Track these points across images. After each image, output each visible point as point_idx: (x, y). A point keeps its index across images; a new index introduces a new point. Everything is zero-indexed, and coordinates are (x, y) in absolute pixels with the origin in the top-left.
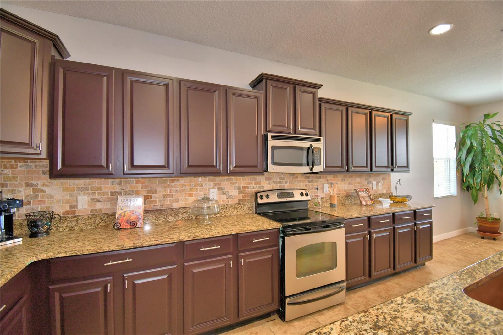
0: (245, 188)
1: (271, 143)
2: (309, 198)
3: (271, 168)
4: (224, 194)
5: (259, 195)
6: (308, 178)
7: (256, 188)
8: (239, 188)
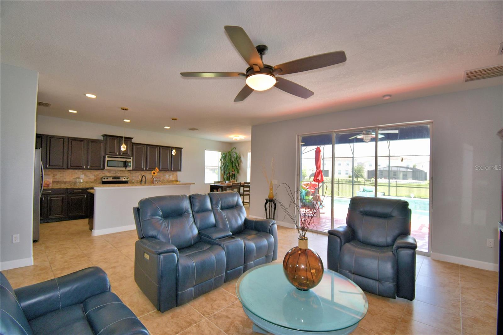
0: (97, 175)
1: (107, 159)
2: (128, 180)
3: (106, 167)
4: (87, 177)
5: (103, 178)
6: (130, 172)
7: (103, 175)
8: (94, 175)
